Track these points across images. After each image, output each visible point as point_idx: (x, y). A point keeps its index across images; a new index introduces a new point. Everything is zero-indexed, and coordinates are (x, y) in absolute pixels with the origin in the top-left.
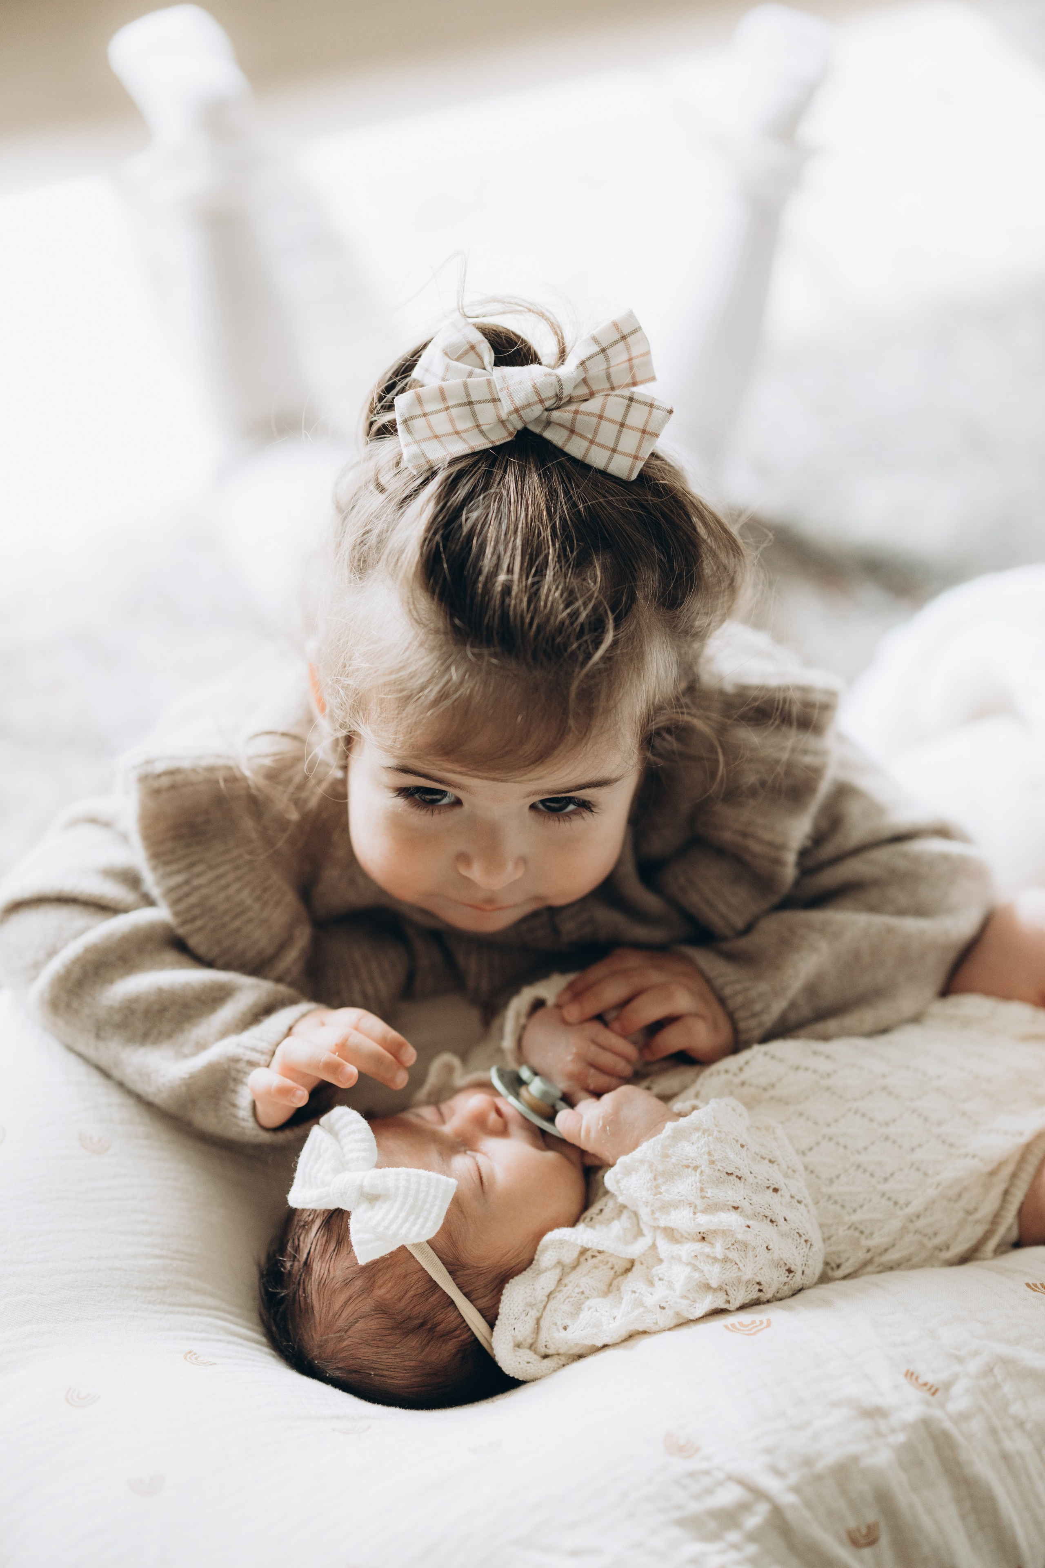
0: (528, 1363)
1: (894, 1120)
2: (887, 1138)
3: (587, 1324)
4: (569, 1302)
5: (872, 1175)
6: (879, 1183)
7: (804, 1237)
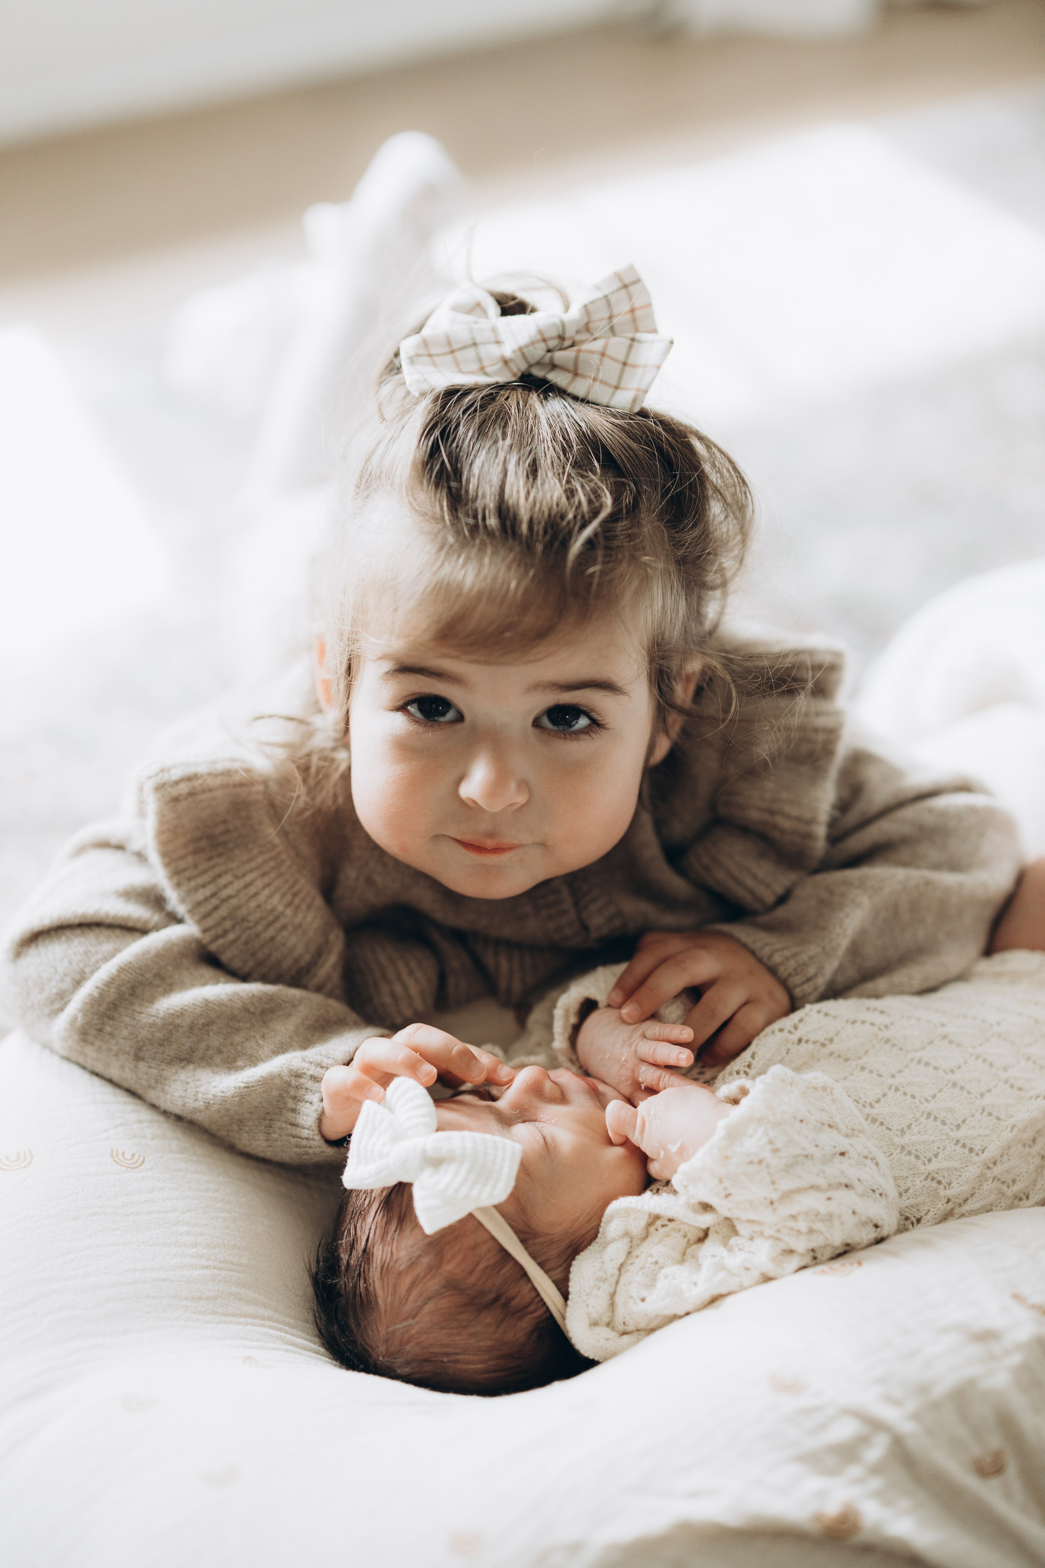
0: (607, 1340)
1: (959, 1067)
2: (954, 1085)
3: (665, 1293)
4: (643, 1273)
5: (944, 1123)
6: (952, 1130)
7: (878, 1192)
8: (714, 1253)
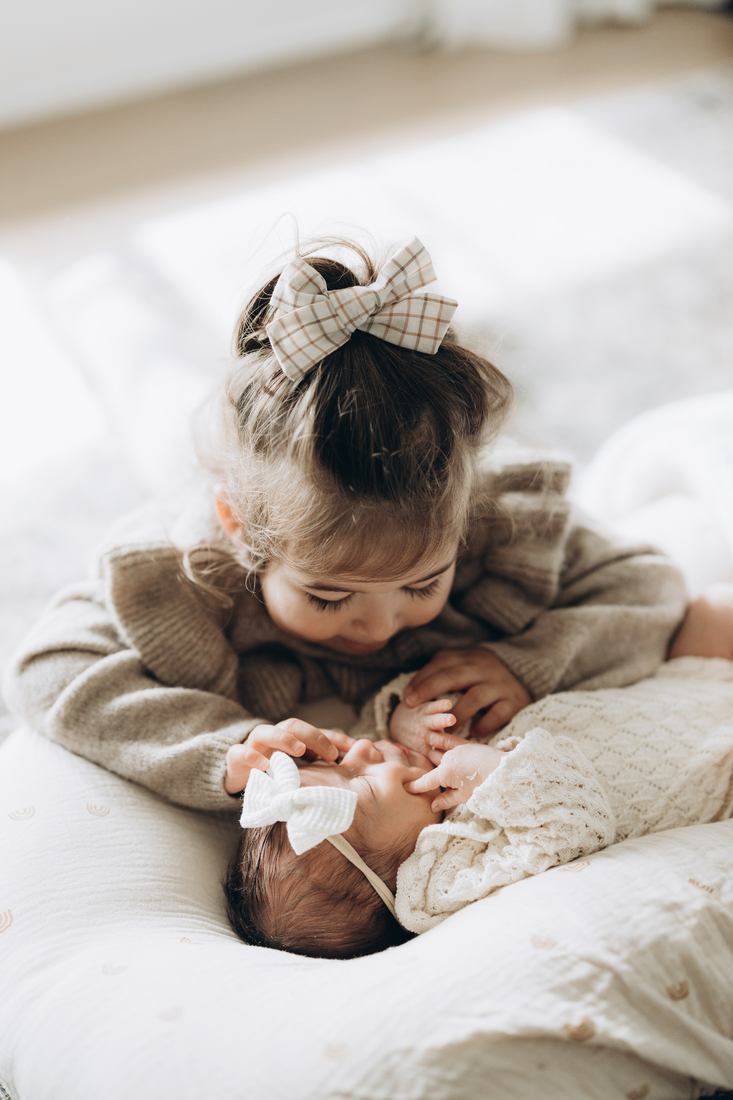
0: (423, 919)
2: (647, 745)
3: (461, 887)
4: (445, 874)
5: (641, 771)
6: (646, 775)
7: (603, 814)
8: (493, 859)
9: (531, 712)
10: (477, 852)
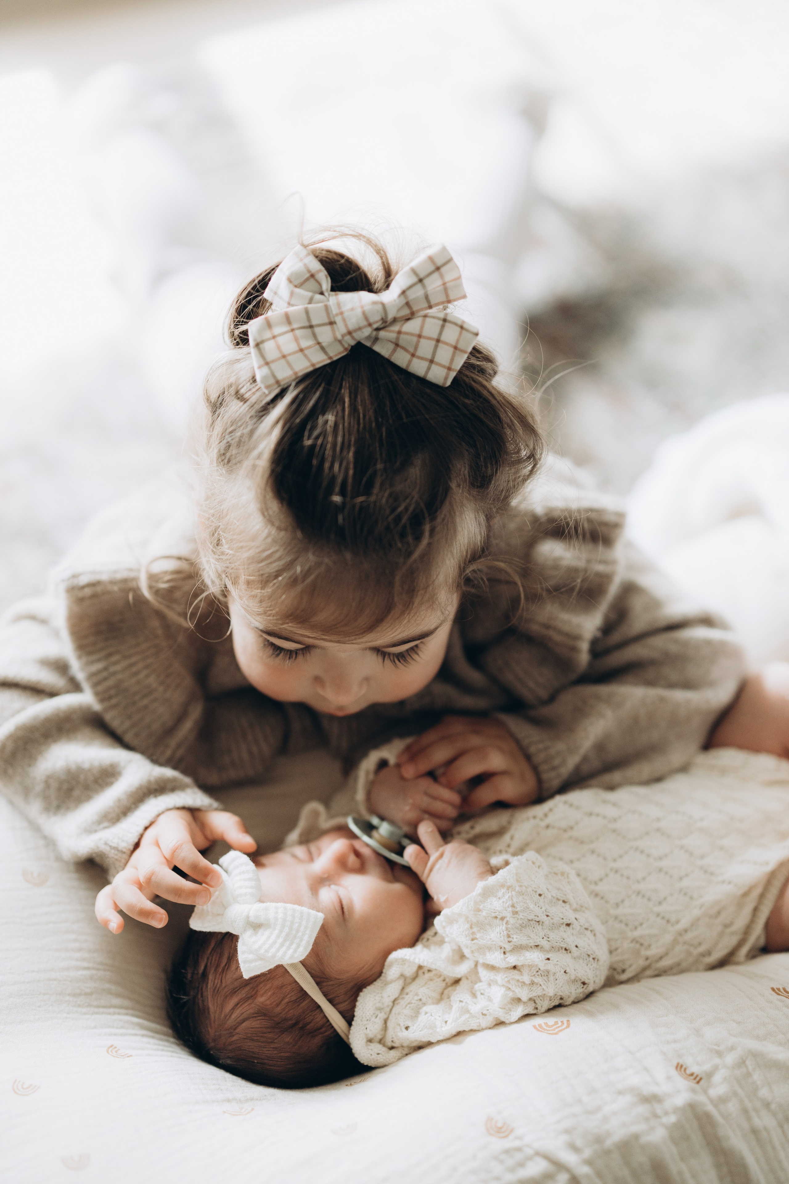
0: (378, 1054)
1: (666, 855)
2: (661, 870)
3: (424, 1026)
4: (410, 1007)
5: (649, 900)
6: (655, 905)
7: (592, 957)
8: (462, 1000)
9: (534, 817)
10: (449, 984)
